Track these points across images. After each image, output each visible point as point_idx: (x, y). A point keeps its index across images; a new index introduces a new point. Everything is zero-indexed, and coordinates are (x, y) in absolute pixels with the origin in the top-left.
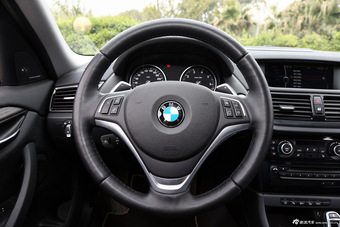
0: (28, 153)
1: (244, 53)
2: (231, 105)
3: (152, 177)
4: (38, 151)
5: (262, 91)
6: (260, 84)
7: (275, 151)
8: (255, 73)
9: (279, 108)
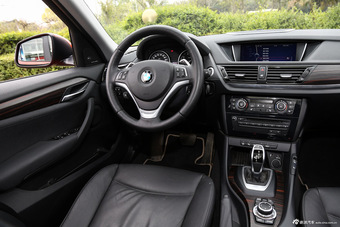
0: (90, 102)
2: (180, 70)
3: (140, 110)
4: (95, 104)
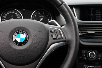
1: (63, 3)
2: (55, 32)
5: (73, 24)
6: (71, 20)
7: (86, 56)
8: (69, 14)
9: (86, 32)
